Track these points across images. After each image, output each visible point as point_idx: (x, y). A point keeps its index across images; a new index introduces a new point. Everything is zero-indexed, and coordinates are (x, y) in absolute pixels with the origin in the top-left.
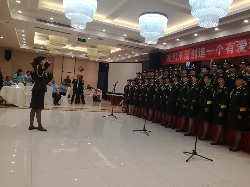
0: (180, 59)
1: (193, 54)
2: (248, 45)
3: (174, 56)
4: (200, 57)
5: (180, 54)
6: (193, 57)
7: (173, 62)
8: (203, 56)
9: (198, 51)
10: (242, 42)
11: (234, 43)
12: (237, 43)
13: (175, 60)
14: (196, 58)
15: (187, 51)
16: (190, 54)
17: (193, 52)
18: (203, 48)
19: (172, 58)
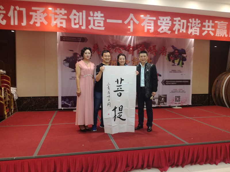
1: (75, 19)
2: (173, 25)
3: (16, 12)
4: (92, 28)
5: (35, 11)
6: (75, 24)
7: (14, 25)
8: (100, 26)
9: (88, 15)
10: (165, 20)
11: (155, 18)
12: (158, 19)
13: (18, 23)
14: (84, 28)
15: (58, 11)
16: (68, 17)
17: (75, 15)
18: (99, 12)
19: (9, 15)
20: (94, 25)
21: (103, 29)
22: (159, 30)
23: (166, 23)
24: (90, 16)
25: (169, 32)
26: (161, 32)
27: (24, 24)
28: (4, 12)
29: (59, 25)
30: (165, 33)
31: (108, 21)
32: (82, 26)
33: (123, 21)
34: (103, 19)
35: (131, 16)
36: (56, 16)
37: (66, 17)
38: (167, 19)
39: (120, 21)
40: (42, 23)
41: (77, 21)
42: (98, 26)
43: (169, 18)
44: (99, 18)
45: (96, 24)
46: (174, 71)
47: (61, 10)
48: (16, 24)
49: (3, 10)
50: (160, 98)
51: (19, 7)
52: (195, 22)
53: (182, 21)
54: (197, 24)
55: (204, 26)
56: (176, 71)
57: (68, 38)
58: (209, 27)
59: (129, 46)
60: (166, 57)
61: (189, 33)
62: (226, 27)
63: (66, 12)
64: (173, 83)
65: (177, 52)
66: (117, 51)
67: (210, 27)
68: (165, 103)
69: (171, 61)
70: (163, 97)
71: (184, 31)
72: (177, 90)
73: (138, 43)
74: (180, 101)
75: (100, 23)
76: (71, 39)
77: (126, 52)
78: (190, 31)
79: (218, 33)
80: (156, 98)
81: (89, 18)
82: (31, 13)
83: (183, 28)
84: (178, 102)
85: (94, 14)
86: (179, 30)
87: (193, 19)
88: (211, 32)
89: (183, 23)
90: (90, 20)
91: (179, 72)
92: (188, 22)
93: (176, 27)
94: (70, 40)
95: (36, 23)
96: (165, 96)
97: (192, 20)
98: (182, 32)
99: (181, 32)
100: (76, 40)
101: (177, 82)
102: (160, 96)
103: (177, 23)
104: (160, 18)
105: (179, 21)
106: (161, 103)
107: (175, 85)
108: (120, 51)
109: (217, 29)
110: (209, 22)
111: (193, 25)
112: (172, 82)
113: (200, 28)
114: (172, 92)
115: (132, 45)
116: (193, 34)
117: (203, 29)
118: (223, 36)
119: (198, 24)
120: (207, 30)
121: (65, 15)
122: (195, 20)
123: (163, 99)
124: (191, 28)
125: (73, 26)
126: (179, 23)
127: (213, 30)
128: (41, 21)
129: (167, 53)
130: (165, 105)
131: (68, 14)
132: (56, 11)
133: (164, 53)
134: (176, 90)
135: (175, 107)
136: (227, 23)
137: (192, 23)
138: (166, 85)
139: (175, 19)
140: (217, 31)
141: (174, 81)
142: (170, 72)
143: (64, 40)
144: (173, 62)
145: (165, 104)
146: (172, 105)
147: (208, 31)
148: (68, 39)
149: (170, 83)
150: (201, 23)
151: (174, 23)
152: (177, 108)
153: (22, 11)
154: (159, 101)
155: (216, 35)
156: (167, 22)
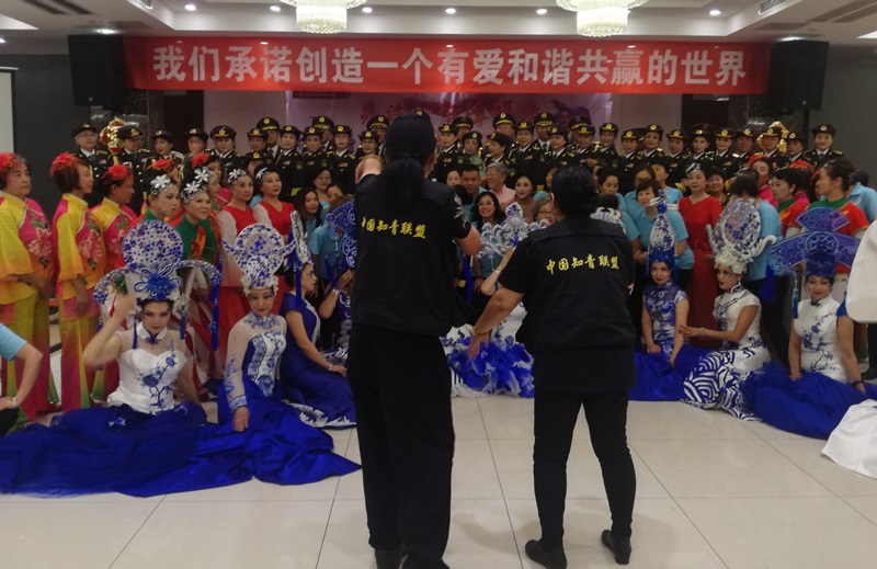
0: (235, 75)
1: (306, 65)
2: (507, 67)
3: (202, 58)
4: (339, 80)
5: (235, 54)
6: (307, 75)
7: (199, 82)
8: (354, 76)
9: (331, 56)
10: (489, 56)
11: (466, 55)
12: (473, 55)
13: (206, 77)
14: (323, 80)
15: (275, 51)
16: (294, 62)
17: (306, 57)
18: (352, 49)
19: (190, 63)
20: (343, 74)
21: (361, 80)
22: (477, 79)
23: (492, 63)
24: (335, 58)
25: (500, 82)
26: (481, 82)
27: (216, 78)
28: (182, 58)
29: (277, 78)
30: (490, 83)
31: (371, 65)
32: (321, 76)
33: (400, 64)
34: (361, 61)
35: (417, 52)
36: (272, 62)
37: (290, 62)
38: (493, 55)
39: (394, 65)
40: (247, 75)
41: (310, 69)
42: (350, 76)
43: (497, 52)
44: (352, 61)
45: (347, 73)
47: (280, 48)
48: (203, 78)
49: (181, 54)
51: (208, 48)
52: (559, 56)
53: (530, 56)
54: (564, 59)
55: (583, 64)
58: (593, 64)
61: (546, 80)
62: (637, 63)
63: (289, 52)
67: (598, 64)
71: (535, 78)
75: (354, 70)
78: (547, 77)
79: (619, 77)
81: (334, 62)
82: (228, 58)
83: (531, 71)
85: (342, 53)
86: (521, 76)
87: (555, 51)
88: (598, 77)
89: (531, 60)
90: (335, 66)
92: (542, 57)
93: (515, 71)
95: (237, 75)
97: (552, 53)
98: (530, 79)
99: (526, 79)
100: (325, 95)
103: (516, 62)
104: (478, 52)
105: (522, 56)
109: (615, 69)
110: (593, 54)
111: (554, 63)
113: (573, 69)
116: (555, 83)
117: (579, 70)
118: (630, 83)
119: (568, 59)
120: (590, 73)
121: (288, 57)
122: (559, 52)
124: (551, 69)
125: (303, 78)
126: (522, 61)
127: (605, 70)
128: (246, 71)
131: (294, 57)
132: (272, 52)
136: (641, 53)
137: (551, 59)
139: (512, 53)
140: (615, 73)
143: (300, 95)
147: (593, 74)
150: (576, 57)
151: (510, 61)
153: (212, 55)
155: (613, 82)
156: (493, 60)
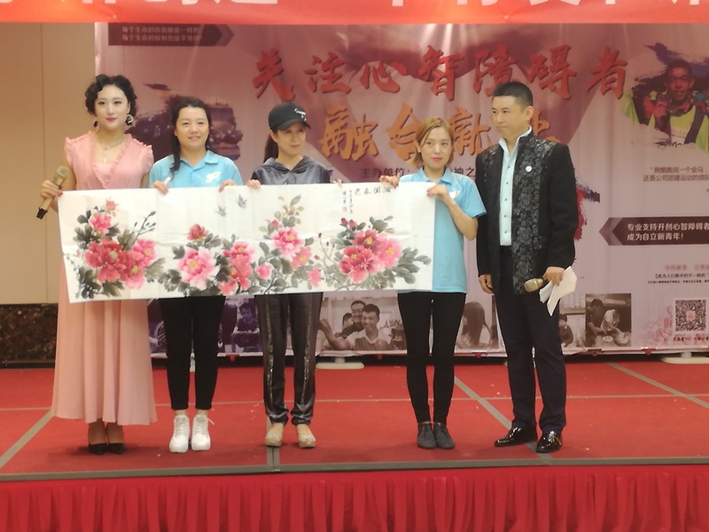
46: (668, 173)
50: (594, 311)
56: (681, 173)
57: (144, 30)
59: (434, 54)
60: (626, 102)
64: (665, 232)
65: (681, 78)
66: (372, 79)
68: (621, 336)
69: (652, 121)
70: (609, 307)
72: (688, 272)
73: (476, 39)
74: (703, 326)
76: (154, 34)
77: (419, 83)
80: (575, 309)
84: (692, 333)
91: (693, 178)
94: (150, 38)
96: (622, 303)
100: (177, 39)
101: (684, 226)
102: (597, 302)
106: (598, 338)
107: (673, 242)
108: (384, 80)
112: (661, 231)
114: (661, 279)
115: (446, 49)
123: (609, 315)
129: (630, 84)
130: (625, 345)
133: (615, 85)
134: (679, 268)
135: (678, 355)
138: (625, 242)
141: (669, 226)
142: (646, 178)
143: (125, 38)
144: (664, 126)
145: (625, 341)
146: (660, 347)
148: (142, 34)
149: (646, 237)
152: (687, 360)
154: (591, 324)
